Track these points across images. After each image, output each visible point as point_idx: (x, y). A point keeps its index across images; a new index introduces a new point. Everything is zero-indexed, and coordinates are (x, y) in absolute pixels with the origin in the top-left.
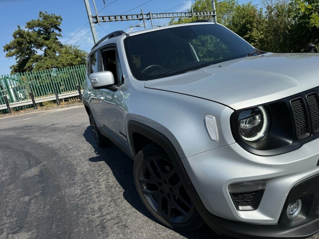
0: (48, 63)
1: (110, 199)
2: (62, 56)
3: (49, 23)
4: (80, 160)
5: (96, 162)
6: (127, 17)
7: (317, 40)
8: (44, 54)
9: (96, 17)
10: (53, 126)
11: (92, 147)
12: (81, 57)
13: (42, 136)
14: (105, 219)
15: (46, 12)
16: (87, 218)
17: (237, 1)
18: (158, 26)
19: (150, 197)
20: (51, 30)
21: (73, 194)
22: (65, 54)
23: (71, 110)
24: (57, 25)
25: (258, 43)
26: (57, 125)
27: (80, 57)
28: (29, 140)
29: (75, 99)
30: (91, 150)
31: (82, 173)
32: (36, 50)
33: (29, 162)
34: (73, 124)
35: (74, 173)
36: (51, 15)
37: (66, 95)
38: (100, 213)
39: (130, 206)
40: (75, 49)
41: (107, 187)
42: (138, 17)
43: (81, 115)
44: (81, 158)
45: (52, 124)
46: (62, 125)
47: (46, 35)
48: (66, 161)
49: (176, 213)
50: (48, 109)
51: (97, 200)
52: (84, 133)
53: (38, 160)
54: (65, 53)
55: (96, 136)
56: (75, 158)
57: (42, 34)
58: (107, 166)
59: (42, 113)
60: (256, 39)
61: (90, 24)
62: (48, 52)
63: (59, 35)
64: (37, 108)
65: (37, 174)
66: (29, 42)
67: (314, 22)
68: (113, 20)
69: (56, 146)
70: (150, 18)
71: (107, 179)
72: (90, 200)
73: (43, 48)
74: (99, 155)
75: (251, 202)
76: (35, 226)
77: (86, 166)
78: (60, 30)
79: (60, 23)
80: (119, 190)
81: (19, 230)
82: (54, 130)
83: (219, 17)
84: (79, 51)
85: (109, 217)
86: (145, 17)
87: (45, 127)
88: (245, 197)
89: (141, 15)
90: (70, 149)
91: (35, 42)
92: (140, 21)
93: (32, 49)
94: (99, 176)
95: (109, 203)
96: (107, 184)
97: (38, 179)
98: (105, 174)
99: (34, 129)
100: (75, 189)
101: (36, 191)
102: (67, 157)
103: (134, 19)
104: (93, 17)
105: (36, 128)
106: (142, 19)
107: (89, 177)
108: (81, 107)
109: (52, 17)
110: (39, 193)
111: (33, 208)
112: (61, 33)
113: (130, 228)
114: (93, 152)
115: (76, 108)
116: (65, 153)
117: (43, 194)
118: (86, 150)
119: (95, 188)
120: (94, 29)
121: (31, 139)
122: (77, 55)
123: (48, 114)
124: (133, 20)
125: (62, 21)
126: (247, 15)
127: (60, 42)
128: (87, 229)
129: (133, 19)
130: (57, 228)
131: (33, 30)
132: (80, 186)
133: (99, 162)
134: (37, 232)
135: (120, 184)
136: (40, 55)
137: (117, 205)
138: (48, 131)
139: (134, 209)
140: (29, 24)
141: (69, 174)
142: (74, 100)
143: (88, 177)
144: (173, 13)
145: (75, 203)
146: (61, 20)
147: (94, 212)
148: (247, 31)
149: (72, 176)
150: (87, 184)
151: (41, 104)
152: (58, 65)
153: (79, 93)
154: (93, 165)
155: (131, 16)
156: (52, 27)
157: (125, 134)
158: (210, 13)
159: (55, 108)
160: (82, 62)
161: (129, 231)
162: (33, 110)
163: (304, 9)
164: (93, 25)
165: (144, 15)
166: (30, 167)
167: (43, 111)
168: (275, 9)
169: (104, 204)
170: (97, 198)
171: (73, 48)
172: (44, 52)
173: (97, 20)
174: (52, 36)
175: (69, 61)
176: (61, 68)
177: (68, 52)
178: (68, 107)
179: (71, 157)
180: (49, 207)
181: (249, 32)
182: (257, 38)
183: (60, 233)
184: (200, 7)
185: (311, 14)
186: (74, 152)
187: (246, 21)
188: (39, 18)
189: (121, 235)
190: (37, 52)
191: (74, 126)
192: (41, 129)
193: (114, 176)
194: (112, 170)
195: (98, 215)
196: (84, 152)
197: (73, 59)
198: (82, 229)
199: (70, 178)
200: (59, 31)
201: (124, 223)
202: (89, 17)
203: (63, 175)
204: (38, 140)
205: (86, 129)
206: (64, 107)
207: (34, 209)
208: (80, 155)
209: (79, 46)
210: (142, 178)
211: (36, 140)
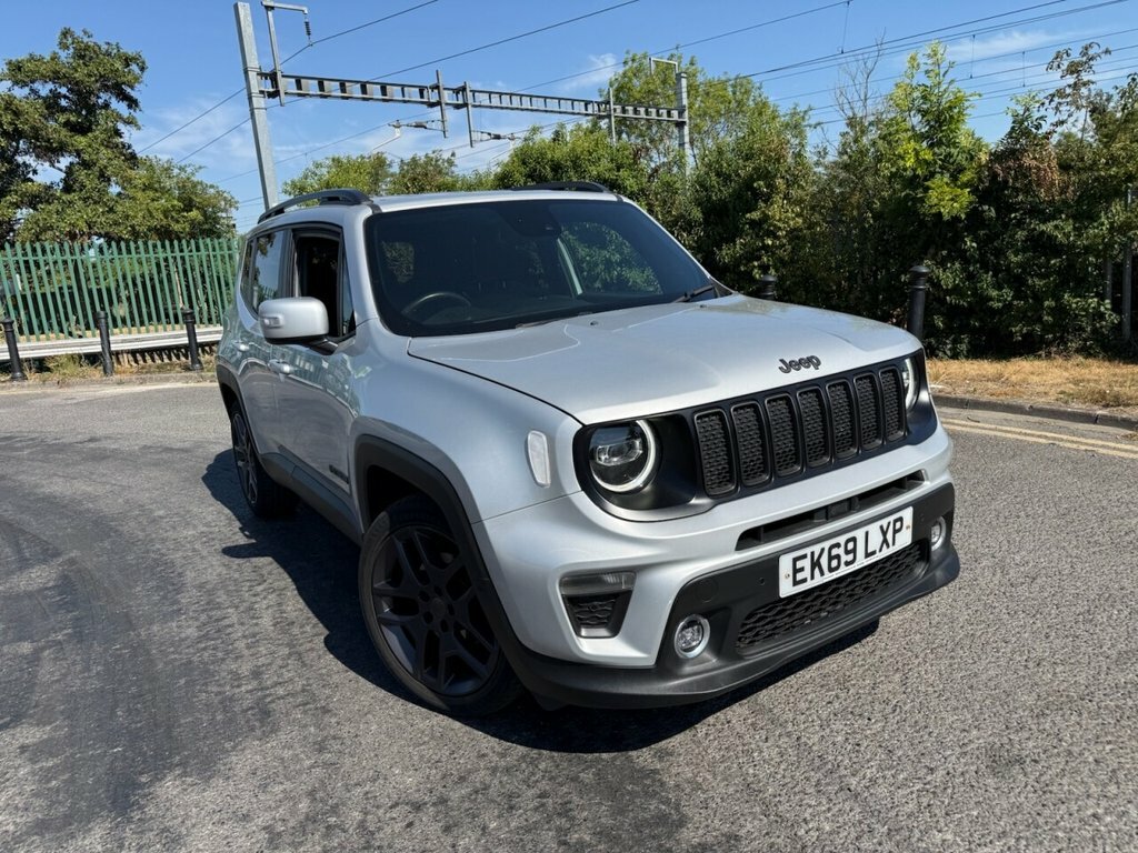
0: (78, 215)
1: (286, 651)
2: (134, 198)
3: (95, 75)
4: (194, 550)
5: (246, 560)
6: (384, 90)
7: (944, 253)
8: (65, 181)
9: (273, 77)
10: (92, 445)
11: (234, 517)
12: (200, 209)
13: (55, 475)
14: (270, 695)
15: (85, 33)
16: (219, 693)
17: (758, 85)
18: (489, 134)
19: (397, 635)
20: (99, 97)
21: (174, 636)
22: (144, 190)
23: (157, 395)
24: (124, 83)
25: (784, 241)
26: (109, 441)
27: (198, 208)
28: (10, 484)
29: (170, 358)
30: (230, 525)
31: (201, 587)
32: (34, 164)
33: (19, 551)
34: (167, 444)
35: (174, 585)
36: (106, 47)
37: (137, 340)
38: (255, 684)
39: (341, 666)
40: (183, 175)
41: (278, 623)
42: (422, 96)
43: (192, 414)
44: (196, 546)
45: (88, 437)
46: (127, 443)
47: (79, 114)
48: (148, 552)
49: (459, 670)
50: (68, 385)
51: (246, 652)
52: (205, 472)
53: (51, 547)
54: (146, 188)
55: (251, 481)
56: (178, 545)
57: (63, 110)
58: (281, 570)
59: (46, 396)
60: (780, 228)
61: (250, 98)
62: (82, 175)
63: (130, 122)
64: (24, 378)
65: (51, 584)
66: (8, 133)
67: (936, 201)
68: (333, 94)
69: (110, 506)
70: (465, 105)
71: (280, 604)
72: (227, 653)
73: (61, 159)
74: (254, 541)
75: (608, 618)
76: (62, 713)
77: (215, 568)
78: (132, 103)
79: (137, 79)
80: (313, 632)
81: (11, 721)
82: (100, 456)
83: (696, 128)
84: (199, 187)
85: (281, 691)
86: (447, 97)
87: (65, 445)
88: (594, 607)
89: (436, 91)
90: (161, 517)
91: (33, 138)
92: (430, 110)
93: (20, 159)
94: (255, 595)
95: (283, 659)
96: (277, 616)
97: (58, 598)
98: (274, 591)
99: (22, 449)
100: (178, 627)
101: (53, 629)
102: (152, 540)
103: (409, 101)
104: (261, 74)
105: (28, 447)
106: (438, 103)
107: (224, 597)
108: (191, 388)
109: (109, 55)
110: (65, 635)
111: (48, 671)
112: (137, 115)
113: (336, 715)
114: (238, 530)
115: (174, 389)
116: (143, 530)
117: (79, 637)
118: (213, 524)
119: (242, 624)
120: (260, 115)
121: (14, 481)
122: (191, 200)
123: (69, 402)
124: (405, 102)
125: (145, 73)
126: (761, 151)
127: (130, 147)
128: (219, 717)
129: (407, 98)
130: (130, 714)
131: (32, 90)
132: (197, 619)
133: (254, 560)
134: (71, 726)
135: (317, 616)
136: (48, 184)
137: (304, 664)
138: (78, 458)
139: (352, 674)
140: (16, 68)
141: (158, 588)
142: (166, 361)
143: (222, 597)
144: (546, 98)
145: (182, 659)
146: (142, 69)
147: (239, 679)
148: (757, 201)
149: (169, 592)
150: (216, 614)
151: (41, 365)
152: (114, 230)
153: (189, 335)
154: (235, 567)
155: (399, 88)
156: (106, 88)
157: (347, 474)
158: (669, 114)
159: (93, 382)
160: (206, 227)
161: (333, 720)
162: (8, 384)
163: (912, 160)
164: (259, 101)
165: (446, 92)
166: (24, 564)
167: (49, 391)
168: (871, 128)
169: (268, 661)
170: (248, 647)
171: (176, 171)
172: (63, 175)
173: (277, 87)
174: (102, 122)
175: (159, 220)
176: (127, 242)
177: (156, 186)
178: (143, 382)
179: (163, 540)
180: (99, 668)
181: (763, 205)
182: (782, 225)
183: (139, 725)
184: (638, 89)
185: (932, 175)
186: (174, 528)
187: (753, 169)
188: (57, 50)
189: (312, 729)
190: (35, 172)
191: (169, 450)
192: (51, 451)
193: (299, 598)
194: (295, 580)
195: (250, 687)
196: (204, 529)
197: (174, 214)
198: (205, 718)
199: (164, 597)
200: (130, 107)
201: (323, 703)
202: (246, 72)
203: (139, 589)
204: (43, 486)
205: (211, 462)
206: (129, 382)
207: (52, 673)
208: (194, 536)
209: (200, 168)
210: (380, 584)
211: (36, 486)
